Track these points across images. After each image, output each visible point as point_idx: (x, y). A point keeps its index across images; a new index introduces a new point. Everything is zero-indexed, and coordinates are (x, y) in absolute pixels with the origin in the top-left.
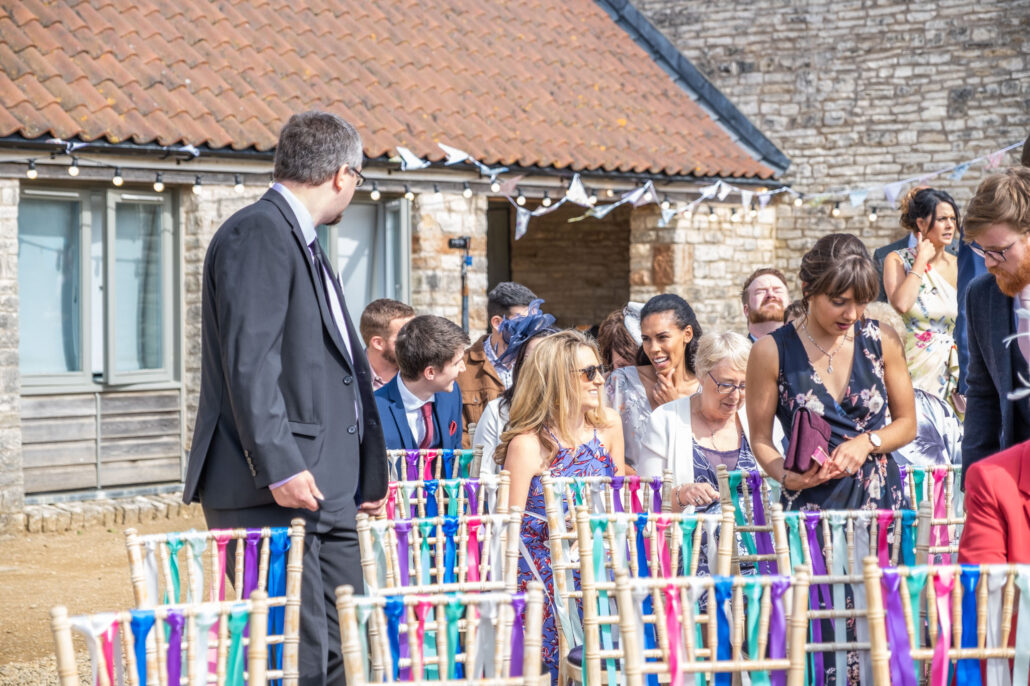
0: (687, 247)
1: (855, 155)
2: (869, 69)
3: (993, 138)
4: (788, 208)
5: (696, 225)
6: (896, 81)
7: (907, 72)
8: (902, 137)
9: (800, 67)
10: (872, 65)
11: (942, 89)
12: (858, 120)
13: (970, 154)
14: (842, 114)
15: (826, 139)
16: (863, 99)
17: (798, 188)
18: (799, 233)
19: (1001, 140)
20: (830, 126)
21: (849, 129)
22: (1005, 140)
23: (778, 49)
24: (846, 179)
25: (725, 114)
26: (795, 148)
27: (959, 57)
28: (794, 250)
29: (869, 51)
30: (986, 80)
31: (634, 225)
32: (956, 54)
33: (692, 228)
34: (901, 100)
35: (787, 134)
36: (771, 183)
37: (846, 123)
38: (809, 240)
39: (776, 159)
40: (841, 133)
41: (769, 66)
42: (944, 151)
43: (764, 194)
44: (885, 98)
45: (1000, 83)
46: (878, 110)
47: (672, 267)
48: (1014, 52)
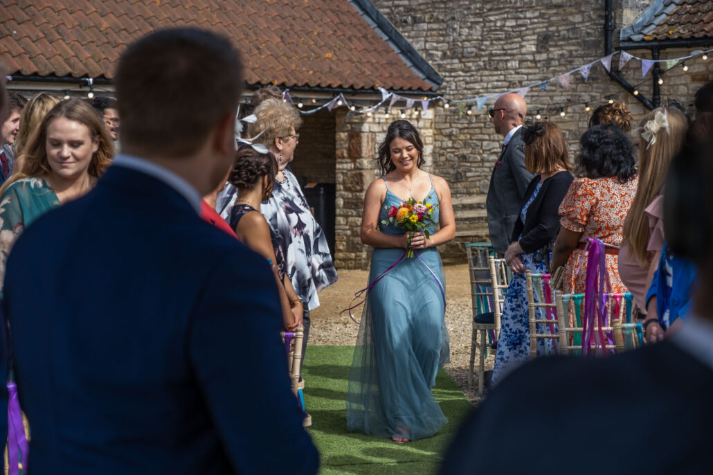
0: (370, 135)
1: (481, 76)
2: (490, 21)
3: (564, 65)
4: (442, 109)
5: (377, 120)
6: (506, 29)
7: (513, 23)
8: (509, 65)
9: (449, 20)
10: (492, 18)
11: (534, 34)
12: (483, 53)
13: (550, 75)
14: (474, 50)
15: (465, 65)
16: (486, 40)
17: (447, 97)
18: (448, 125)
19: (569, 67)
20: (467, 58)
21: (478, 59)
22: (572, 67)
23: (436, 8)
24: (476, 90)
25: (404, 49)
26: (446, 71)
27: (544, 14)
28: (445, 136)
29: (490, 10)
30: (560, 28)
31: (338, 120)
32: (542, 11)
33: (374, 123)
34: (509, 41)
35: (441, 62)
36: (430, 93)
37: (477, 56)
38: (454, 129)
39: (435, 78)
40: (473, 62)
41: (431, 19)
42: (535, 74)
43: (425, 101)
44: (500, 39)
45: (568, 30)
46: (495, 47)
47: (360, 147)
48: (577, 11)
